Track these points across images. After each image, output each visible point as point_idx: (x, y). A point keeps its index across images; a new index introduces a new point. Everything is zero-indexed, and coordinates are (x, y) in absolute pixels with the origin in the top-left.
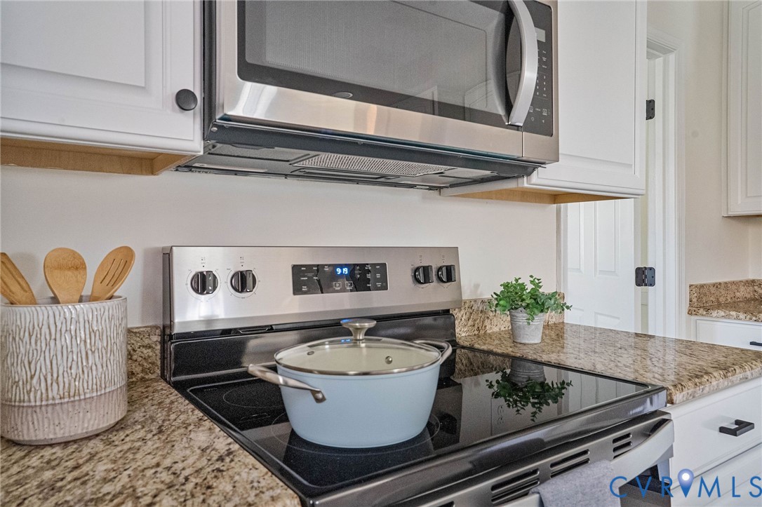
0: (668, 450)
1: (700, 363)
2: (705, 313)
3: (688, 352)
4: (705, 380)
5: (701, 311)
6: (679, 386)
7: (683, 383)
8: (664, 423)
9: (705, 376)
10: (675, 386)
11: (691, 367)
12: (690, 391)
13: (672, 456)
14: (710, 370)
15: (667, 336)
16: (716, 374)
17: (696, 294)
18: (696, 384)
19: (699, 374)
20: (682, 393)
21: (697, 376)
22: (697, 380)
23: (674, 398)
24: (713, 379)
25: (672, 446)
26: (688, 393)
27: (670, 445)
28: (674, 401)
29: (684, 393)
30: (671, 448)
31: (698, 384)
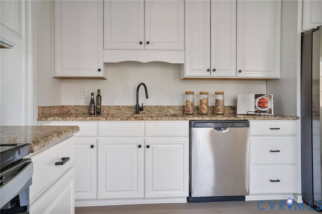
0: (29, 181)
1: (46, 132)
2: (45, 119)
3: (39, 129)
4: (50, 138)
5: (44, 118)
6: (37, 142)
7: (38, 141)
8: (27, 164)
9: (49, 136)
10: (34, 142)
11: (42, 134)
12: (42, 144)
13: (31, 184)
14: (51, 134)
15: (27, 125)
16: (54, 135)
17: (41, 111)
18: (45, 140)
19: (46, 136)
20: (38, 146)
21: (45, 137)
22: (46, 138)
23: (34, 149)
24: (53, 137)
25: (31, 178)
26: (41, 146)
27: (31, 177)
28: (33, 151)
29: (39, 145)
30: (31, 179)
31: (46, 140)
